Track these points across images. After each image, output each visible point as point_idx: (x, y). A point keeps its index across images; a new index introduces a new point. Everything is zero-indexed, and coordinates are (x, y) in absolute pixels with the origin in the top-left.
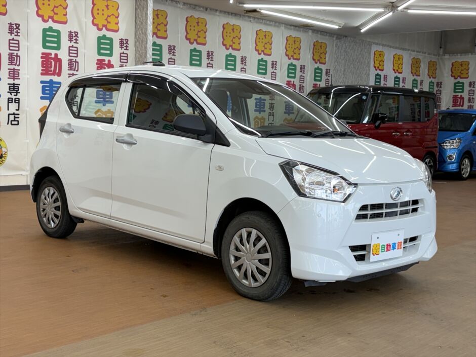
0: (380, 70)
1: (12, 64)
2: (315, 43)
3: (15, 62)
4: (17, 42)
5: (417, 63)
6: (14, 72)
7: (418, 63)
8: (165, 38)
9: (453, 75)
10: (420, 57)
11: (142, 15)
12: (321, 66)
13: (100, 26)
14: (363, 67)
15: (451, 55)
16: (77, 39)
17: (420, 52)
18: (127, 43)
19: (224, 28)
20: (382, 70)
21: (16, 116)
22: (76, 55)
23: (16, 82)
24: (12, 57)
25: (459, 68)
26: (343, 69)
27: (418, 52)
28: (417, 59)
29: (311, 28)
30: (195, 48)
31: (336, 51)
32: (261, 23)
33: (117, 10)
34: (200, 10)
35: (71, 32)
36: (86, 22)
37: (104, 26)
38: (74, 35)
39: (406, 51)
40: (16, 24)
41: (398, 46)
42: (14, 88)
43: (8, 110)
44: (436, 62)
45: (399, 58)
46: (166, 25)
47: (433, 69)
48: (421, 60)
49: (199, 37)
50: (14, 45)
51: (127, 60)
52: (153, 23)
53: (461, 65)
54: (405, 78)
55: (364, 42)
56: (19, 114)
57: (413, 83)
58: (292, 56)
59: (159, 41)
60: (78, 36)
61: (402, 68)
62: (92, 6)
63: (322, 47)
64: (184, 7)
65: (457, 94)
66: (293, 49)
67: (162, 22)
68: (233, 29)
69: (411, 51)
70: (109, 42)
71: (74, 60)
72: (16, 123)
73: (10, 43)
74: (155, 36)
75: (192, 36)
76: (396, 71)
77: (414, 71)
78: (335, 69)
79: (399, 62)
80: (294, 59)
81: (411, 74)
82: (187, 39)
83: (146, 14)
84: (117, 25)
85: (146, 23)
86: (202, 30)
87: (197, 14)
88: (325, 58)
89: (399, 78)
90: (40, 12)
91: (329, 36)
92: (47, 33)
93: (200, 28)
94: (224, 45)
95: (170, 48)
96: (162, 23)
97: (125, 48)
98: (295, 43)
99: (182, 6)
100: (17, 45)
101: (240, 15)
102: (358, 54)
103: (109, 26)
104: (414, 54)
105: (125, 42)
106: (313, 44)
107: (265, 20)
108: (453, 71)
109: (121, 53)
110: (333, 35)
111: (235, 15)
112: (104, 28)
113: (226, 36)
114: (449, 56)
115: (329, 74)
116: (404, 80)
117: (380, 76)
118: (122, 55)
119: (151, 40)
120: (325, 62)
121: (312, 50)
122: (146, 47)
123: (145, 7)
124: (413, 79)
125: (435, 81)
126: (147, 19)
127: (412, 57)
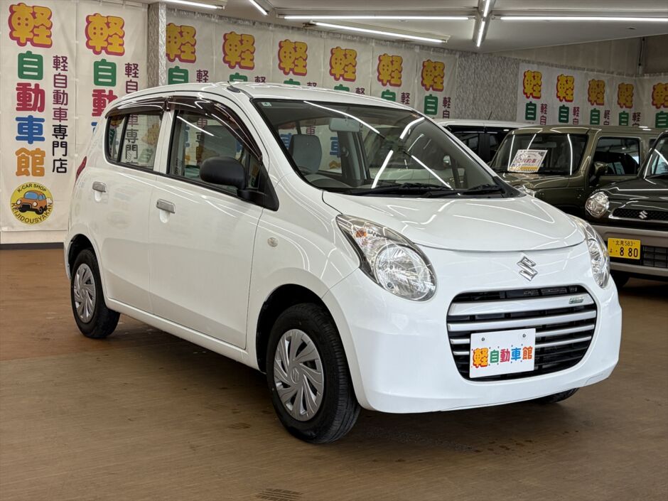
0: (534, 97)
2: (426, 64)
5: (598, 87)
7: (601, 87)
8: (193, 61)
9: (655, 102)
10: (602, 79)
11: (154, 34)
12: (435, 94)
13: (98, 49)
14: (505, 94)
16: (66, 65)
17: (604, 72)
18: (136, 68)
19: (281, 46)
20: (539, 98)
22: (64, 85)
25: (662, 92)
27: (599, 71)
28: (598, 81)
30: (237, 74)
31: (459, 73)
33: (122, 28)
34: (244, 25)
35: (57, 57)
36: (77, 44)
37: (103, 48)
38: (61, 60)
39: (580, 71)
44: (632, 85)
45: (567, 81)
46: (194, 45)
47: (626, 95)
48: (606, 82)
49: (244, 59)
53: (666, 89)
54: (578, 108)
55: (507, 59)
57: (592, 115)
58: (389, 81)
59: (183, 66)
60: (67, 61)
61: (572, 95)
62: (86, 24)
63: (437, 68)
64: (221, 21)
66: (389, 73)
67: (187, 41)
68: (295, 49)
69: (587, 70)
70: (110, 68)
71: (62, 92)
74: (177, 59)
75: (234, 58)
76: (562, 98)
77: (594, 98)
78: (458, 98)
79: (567, 86)
80: (391, 85)
81: (590, 103)
82: (225, 62)
83: (157, 32)
84: (121, 47)
85: (158, 43)
86: (248, 50)
87: (239, 30)
88: (442, 83)
90: (15, 34)
91: (447, 53)
92: (25, 59)
93: (244, 48)
94: (280, 68)
95: (200, 73)
97: (133, 75)
98: (392, 64)
99: (217, 21)
101: (306, 30)
102: (496, 77)
103: (110, 49)
104: (593, 75)
105: (133, 68)
106: (422, 64)
107: (344, 34)
108: (655, 97)
109: (127, 82)
110: (454, 52)
111: (299, 29)
112: (103, 51)
113: (285, 57)
114: (650, 76)
115: (449, 105)
116: (576, 110)
117: (535, 105)
118: (129, 84)
119: (163, 64)
120: (441, 88)
121: (420, 74)
122: (158, 74)
123: (157, 24)
124: (593, 109)
125: (630, 112)
126: (158, 39)
127: (589, 80)
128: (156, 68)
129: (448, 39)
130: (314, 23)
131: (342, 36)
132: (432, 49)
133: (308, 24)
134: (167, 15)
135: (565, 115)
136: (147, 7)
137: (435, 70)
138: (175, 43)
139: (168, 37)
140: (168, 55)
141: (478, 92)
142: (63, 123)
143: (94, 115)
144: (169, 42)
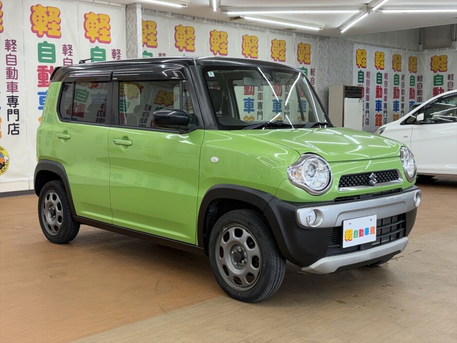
1: (10, 78)
3: (13, 76)
4: (14, 57)
6: (12, 85)
7: (399, 59)
8: (155, 47)
9: (433, 69)
10: (400, 53)
11: (132, 27)
12: (306, 66)
13: (93, 39)
15: (430, 50)
17: (400, 49)
18: (119, 53)
20: (365, 67)
21: (16, 126)
23: (15, 94)
24: (9, 71)
29: (295, 31)
30: (184, 55)
32: (247, 28)
34: (187, 19)
35: (65, 45)
36: (79, 36)
37: (96, 38)
39: (388, 49)
40: (12, 40)
41: (379, 44)
42: (13, 101)
43: (8, 121)
45: (380, 56)
46: (156, 35)
47: (413, 64)
48: (402, 56)
50: (11, 60)
52: (143, 33)
53: (440, 59)
56: (18, 125)
57: (395, 78)
58: (279, 58)
59: (149, 50)
62: (84, 20)
65: (437, 86)
68: (220, 36)
69: (392, 48)
70: (102, 53)
72: (17, 132)
73: (7, 58)
74: (145, 45)
77: (395, 67)
79: (381, 59)
80: (280, 61)
82: (176, 46)
83: (136, 25)
85: (136, 34)
86: (191, 38)
87: (185, 24)
88: (310, 59)
89: (381, 74)
90: (35, 28)
91: (312, 38)
92: (43, 47)
93: (188, 36)
94: (211, 50)
95: (160, 56)
97: (117, 58)
98: (280, 46)
99: (170, 17)
100: (14, 60)
101: (227, 22)
103: (101, 38)
105: (117, 52)
106: (298, 45)
107: (250, 25)
108: (432, 65)
110: (316, 37)
111: (222, 22)
112: (97, 41)
113: (214, 42)
115: (314, 74)
117: (363, 72)
119: (141, 50)
120: (309, 62)
121: (297, 52)
122: (137, 56)
123: (134, 19)
124: (395, 74)
125: (416, 75)
126: (136, 30)
127: (393, 54)
128: (135, 52)
129: (323, 27)
130: (243, 17)
132: (303, 35)
136: (125, 6)
141: (330, 64)
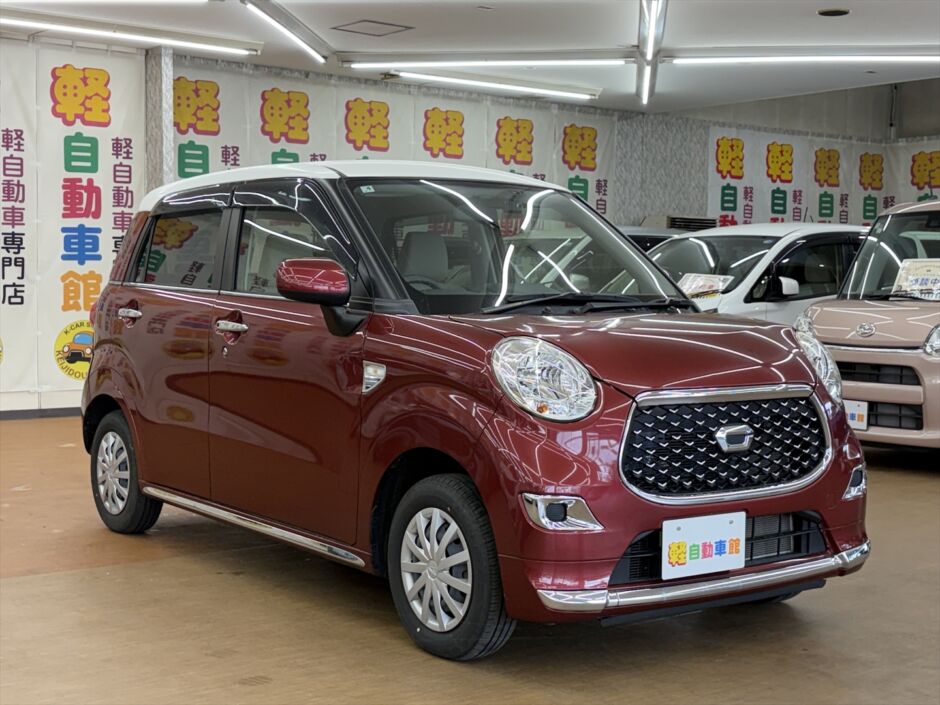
0: (733, 177)
2: (568, 131)
5: (830, 160)
7: (834, 159)
8: (216, 133)
9: (915, 181)
10: (836, 147)
11: (155, 94)
12: (583, 175)
13: (70, 118)
14: (690, 173)
15: (910, 139)
16: (22, 142)
17: (837, 138)
18: (128, 145)
19: (348, 109)
20: (740, 178)
22: (19, 173)
25: (925, 165)
26: (639, 179)
27: (831, 136)
28: (829, 151)
30: (283, 150)
31: (619, 143)
32: (437, 95)
33: (106, 84)
34: (291, 77)
35: (7, 130)
36: (38, 112)
37: (77, 116)
38: (14, 136)
39: (800, 137)
41: (777, 126)
44: (880, 156)
45: (781, 152)
46: (215, 110)
47: (873, 170)
48: (841, 153)
49: (293, 128)
51: (130, 177)
53: (931, 160)
54: (800, 192)
55: (691, 122)
57: (821, 202)
58: (513, 157)
59: (200, 140)
60: (23, 137)
61: (791, 172)
62: (52, 80)
63: (586, 136)
64: (257, 72)
66: (514, 144)
67: (206, 102)
68: (370, 111)
69: (813, 134)
70: (89, 145)
71: (16, 182)
74: (191, 130)
75: (277, 127)
76: (775, 178)
77: (823, 176)
78: (618, 180)
79: (783, 159)
80: (517, 162)
81: (817, 184)
82: (265, 132)
83: (160, 90)
84: (105, 114)
85: (161, 107)
86: (298, 115)
87: (285, 86)
88: (594, 159)
89: (784, 192)
91: (601, 115)
93: (293, 112)
94: (349, 140)
95: (226, 151)
96: (207, 105)
97: (125, 155)
98: (518, 132)
99: (251, 72)
101: (387, 83)
102: (674, 147)
103: (89, 117)
104: (821, 143)
105: (124, 144)
106: (562, 129)
107: (444, 89)
108: (916, 173)
109: (115, 166)
110: (610, 112)
111: (375, 82)
112: (78, 121)
113: (356, 124)
114: (907, 141)
115: (605, 190)
116: (797, 195)
117: (735, 189)
118: (118, 168)
119: (170, 139)
120: (593, 166)
121: (560, 144)
122: (161, 152)
123: (158, 78)
124: (822, 192)
125: (879, 195)
126: (161, 100)
127: (816, 149)
128: (159, 144)
129: (598, 94)
130: (396, 73)
131: (442, 92)
132: (577, 109)
133: (388, 76)
134: (176, 64)
135: (781, 202)
136: (144, 53)
137: (583, 139)
138: (188, 106)
139: (177, 98)
140: (176, 125)
141: (648, 170)
142: (18, 229)
143: (65, 216)
144: (179, 105)
